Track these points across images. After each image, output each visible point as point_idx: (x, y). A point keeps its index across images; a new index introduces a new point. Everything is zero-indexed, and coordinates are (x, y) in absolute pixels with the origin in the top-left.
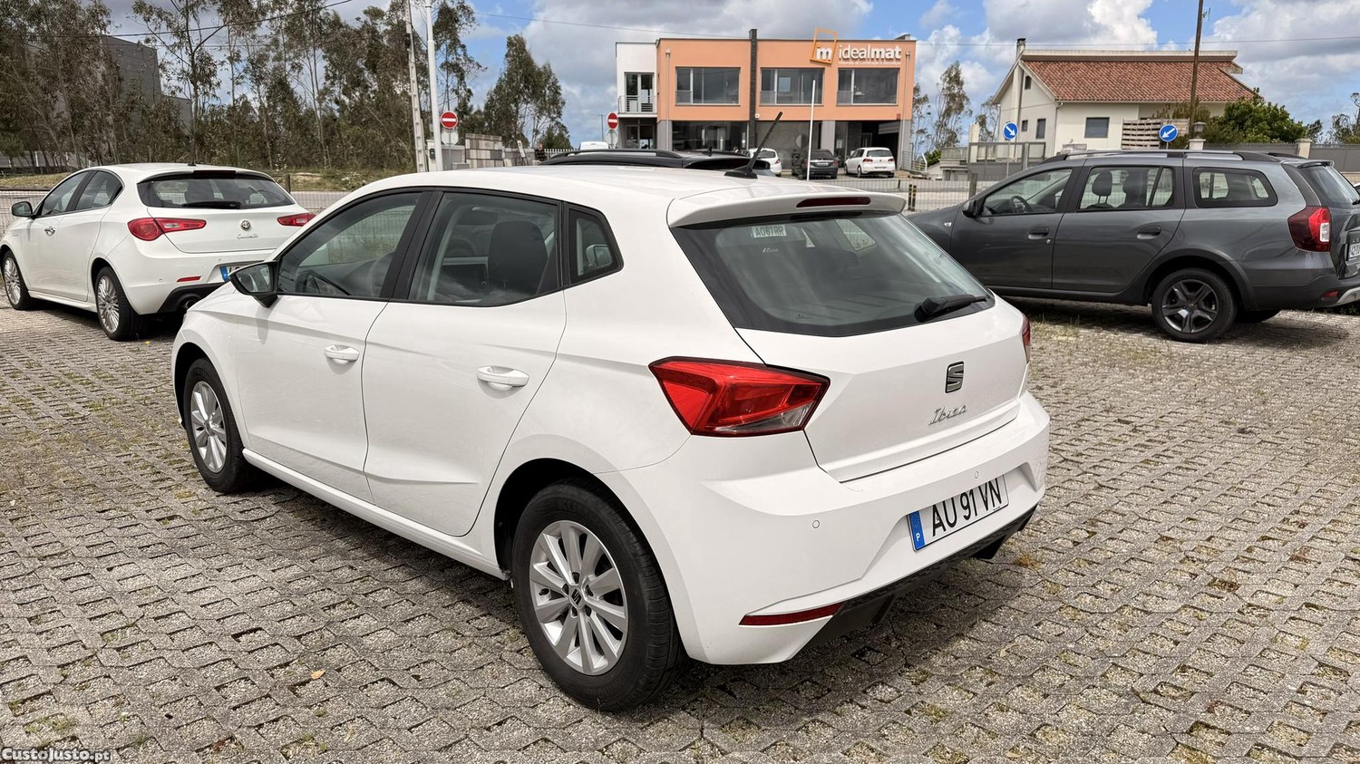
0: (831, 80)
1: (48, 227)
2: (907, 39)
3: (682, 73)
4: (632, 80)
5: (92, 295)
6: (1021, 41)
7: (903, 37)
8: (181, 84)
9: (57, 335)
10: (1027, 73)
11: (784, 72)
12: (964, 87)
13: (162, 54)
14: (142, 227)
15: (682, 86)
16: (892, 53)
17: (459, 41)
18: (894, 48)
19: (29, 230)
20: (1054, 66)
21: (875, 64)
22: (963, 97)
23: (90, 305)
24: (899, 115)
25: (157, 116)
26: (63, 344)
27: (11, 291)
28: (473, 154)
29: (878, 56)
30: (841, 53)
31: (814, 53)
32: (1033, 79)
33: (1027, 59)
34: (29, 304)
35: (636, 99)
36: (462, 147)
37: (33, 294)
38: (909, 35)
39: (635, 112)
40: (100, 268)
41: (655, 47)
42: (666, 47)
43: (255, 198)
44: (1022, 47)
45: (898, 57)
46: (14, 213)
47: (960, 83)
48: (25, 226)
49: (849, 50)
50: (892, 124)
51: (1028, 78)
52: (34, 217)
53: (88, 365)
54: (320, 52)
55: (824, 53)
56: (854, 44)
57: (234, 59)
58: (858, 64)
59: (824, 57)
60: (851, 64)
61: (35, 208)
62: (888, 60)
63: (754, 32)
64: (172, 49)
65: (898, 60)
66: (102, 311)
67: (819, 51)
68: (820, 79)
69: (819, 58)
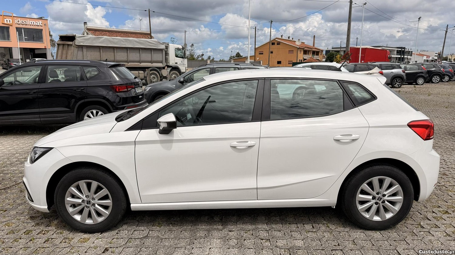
0: (13, 32)
2: (43, 18)
6: (85, 23)
7: (42, 18)
16: (38, 23)
18: (39, 22)
20: (98, 32)
21: (32, 27)
24: (45, 47)
29: (33, 24)
30: (16, 21)
31: (3, 20)
33: (89, 30)
38: (44, 17)
44: (86, 25)
45: (41, 25)
49: (19, 20)
50: (42, 50)
56: (21, 18)
58: (24, 26)
59: (8, 22)
60: (21, 26)
62: (37, 26)
67: (5, 20)
68: (8, 32)
69: (6, 22)
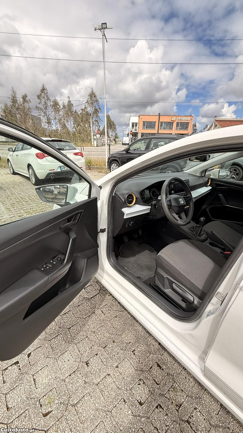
0: (175, 125)
1: (17, 154)
3: (144, 122)
4: (133, 124)
5: (28, 173)
7: (191, 115)
8: (45, 124)
9: (20, 183)
10: (216, 124)
11: (165, 123)
12: (197, 127)
13: (41, 117)
14: (39, 155)
15: (144, 125)
17: (98, 115)
18: (189, 118)
19: (13, 155)
20: (222, 122)
21: (184, 121)
22: (196, 129)
23: (28, 176)
25: (41, 131)
26: (21, 186)
27: (11, 170)
28: (102, 139)
29: (185, 119)
30: (178, 119)
32: (218, 125)
33: (216, 121)
34: (14, 173)
35: (133, 128)
36: (100, 138)
37: (15, 171)
39: (133, 131)
40: (29, 166)
41: (138, 117)
42: (141, 117)
43: (67, 148)
44: (216, 118)
46: (9, 150)
47: (196, 126)
48: (12, 154)
51: (216, 125)
52: (13, 152)
53: (27, 194)
54: (72, 118)
55: (174, 118)
56: (180, 117)
57: (55, 119)
58: (181, 121)
60: (179, 121)
61: (14, 149)
62: (187, 120)
63: (160, 114)
64: (44, 117)
65: (189, 120)
66: (30, 177)
67: (173, 118)
68: (173, 124)
69: (173, 120)
